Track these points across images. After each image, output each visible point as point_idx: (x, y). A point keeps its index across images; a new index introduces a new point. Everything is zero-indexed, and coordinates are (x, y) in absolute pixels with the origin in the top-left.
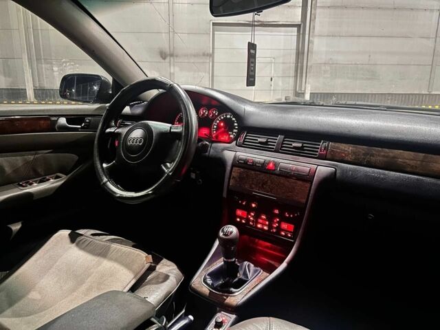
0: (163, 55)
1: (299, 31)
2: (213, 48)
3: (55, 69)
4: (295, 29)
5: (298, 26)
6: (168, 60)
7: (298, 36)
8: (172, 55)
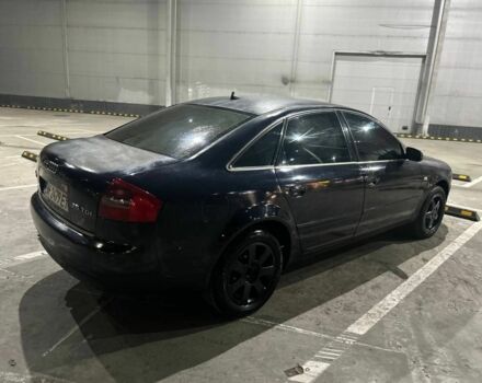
0: (285, 81)
1: (424, 62)
2: (333, 76)
3: (190, 90)
4: (421, 59)
5: (424, 57)
6: (289, 85)
7: (423, 67)
8: (293, 81)
